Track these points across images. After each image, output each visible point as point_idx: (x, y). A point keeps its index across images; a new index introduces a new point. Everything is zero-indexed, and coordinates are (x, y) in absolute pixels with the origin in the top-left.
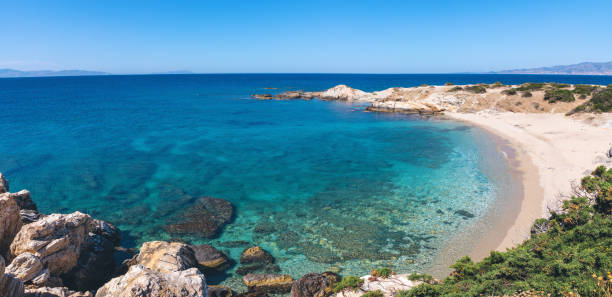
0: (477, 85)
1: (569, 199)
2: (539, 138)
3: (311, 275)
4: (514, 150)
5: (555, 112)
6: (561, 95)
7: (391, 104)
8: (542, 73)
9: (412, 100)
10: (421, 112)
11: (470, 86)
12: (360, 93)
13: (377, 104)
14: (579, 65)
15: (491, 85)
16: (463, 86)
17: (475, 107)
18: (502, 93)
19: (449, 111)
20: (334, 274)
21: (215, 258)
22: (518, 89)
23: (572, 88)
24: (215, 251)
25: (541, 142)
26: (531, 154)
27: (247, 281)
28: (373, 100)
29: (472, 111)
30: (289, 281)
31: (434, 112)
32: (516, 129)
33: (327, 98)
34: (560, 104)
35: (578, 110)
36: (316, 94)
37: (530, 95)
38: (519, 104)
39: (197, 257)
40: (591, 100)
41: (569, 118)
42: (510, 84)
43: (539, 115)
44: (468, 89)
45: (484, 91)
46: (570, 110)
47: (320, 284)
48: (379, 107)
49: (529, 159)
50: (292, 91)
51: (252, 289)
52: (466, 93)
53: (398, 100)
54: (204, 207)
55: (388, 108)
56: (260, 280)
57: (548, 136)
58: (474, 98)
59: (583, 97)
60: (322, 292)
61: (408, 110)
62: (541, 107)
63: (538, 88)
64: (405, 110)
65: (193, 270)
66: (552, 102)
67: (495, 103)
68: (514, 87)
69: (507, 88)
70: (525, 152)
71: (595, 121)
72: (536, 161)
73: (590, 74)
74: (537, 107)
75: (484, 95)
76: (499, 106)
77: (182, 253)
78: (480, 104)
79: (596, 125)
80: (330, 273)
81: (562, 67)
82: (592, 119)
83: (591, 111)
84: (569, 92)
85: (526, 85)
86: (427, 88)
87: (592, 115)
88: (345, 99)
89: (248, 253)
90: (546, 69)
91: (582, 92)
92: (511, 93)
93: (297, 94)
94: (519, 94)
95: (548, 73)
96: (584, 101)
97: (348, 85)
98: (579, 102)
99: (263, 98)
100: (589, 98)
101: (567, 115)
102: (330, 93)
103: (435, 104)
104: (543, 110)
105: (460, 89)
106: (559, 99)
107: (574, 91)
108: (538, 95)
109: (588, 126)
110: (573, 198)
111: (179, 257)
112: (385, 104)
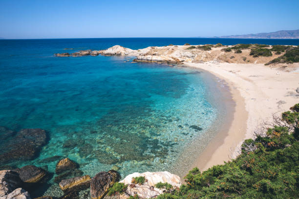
0: (206, 45)
1: (272, 127)
2: (246, 79)
3: (102, 174)
4: (228, 87)
5: (257, 63)
6: (262, 52)
7: (149, 57)
8: (250, 38)
9: (163, 54)
10: (168, 62)
11: (201, 45)
12: (129, 51)
13: (140, 57)
14: (277, 32)
15: (215, 45)
16: (196, 46)
17: (204, 60)
18: (222, 50)
19: (187, 62)
20: (115, 172)
21: (37, 174)
22: (232, 48)
23: (270, 47)
24: (35, 168)
25: (247, 82)
26: (240, 90)
27: (62, 186)
28: (138, 55)
29: (201, 62)
30: (88, 179)
31: (177, 62)
32: (231, 73)
33: (108, 54)
34: (261, 58)
35: (274, 62)
36: (100, 52)
37: (241, 52)
38: (232, 57)
39: (22, 178)
40: (285, 55)
41: (268, 67)
42: (228, 45)
43: (246, 65)
44: (200, 48)
45: (210, 49)
46: (268, 62)
47: (107, 179)
48: (142, 59)
49: (238, 92)
50: (84, 50)
51: (66, 191)
52: (198, 50)
53: (154, 55)
54: (24, 137)
55: (148, 60)
56: (71, 183)
57: (251, 78)
58: (203, 54)
59: (279, 53)
60: (108, 185)
61: (161, 61)
62: (247, 60)
63: (246, 47)
64: (158, 61)
65: (18, 191)
66: (256, 56)
67: (217, 57)
68: (230, 46)
69: (225, 47)
70: (235, 88)
71: (287, 69)
72: (243, 94)
73: (285, 38)
74: (245, 60)
75: (209, 52)
76: (220, 59)
77: (7, 178)
78: (207, 57)
79: (288, 71)
80: (113, 171)
81: (264, 34)
82: (284, 67)
83: (284, 62)
84: (268, 50)
85: (238, 45)
86: (173, 47)
87: (285, 64)
88: (119, 55)
89: (60, 164)
90: (252, 35)
91: (278, 50)
92: (228, 50)
93: (87, 52)
94: (233, 51)
95: (254, 38)
96: (279, 56)
97: (121, 46)
98: (275, 57)
99: (63, 56)
100: (283, 54)
101: (265, 65)
102: (110, 51)
103: (177, 57)
104: (249, 61)
105: (194, 48)
106: (261, 54)
107: (272, 50)
108: (246, 52)
109: (282, 71)
110: (275, 127)
111: (4, 183)
112: (145, 58)
